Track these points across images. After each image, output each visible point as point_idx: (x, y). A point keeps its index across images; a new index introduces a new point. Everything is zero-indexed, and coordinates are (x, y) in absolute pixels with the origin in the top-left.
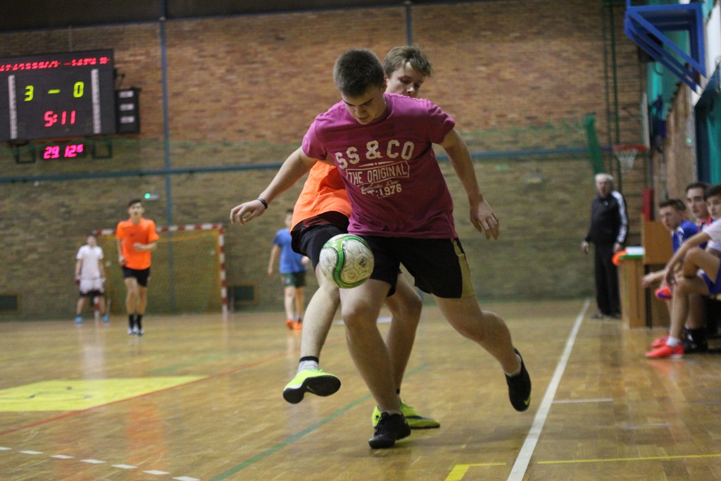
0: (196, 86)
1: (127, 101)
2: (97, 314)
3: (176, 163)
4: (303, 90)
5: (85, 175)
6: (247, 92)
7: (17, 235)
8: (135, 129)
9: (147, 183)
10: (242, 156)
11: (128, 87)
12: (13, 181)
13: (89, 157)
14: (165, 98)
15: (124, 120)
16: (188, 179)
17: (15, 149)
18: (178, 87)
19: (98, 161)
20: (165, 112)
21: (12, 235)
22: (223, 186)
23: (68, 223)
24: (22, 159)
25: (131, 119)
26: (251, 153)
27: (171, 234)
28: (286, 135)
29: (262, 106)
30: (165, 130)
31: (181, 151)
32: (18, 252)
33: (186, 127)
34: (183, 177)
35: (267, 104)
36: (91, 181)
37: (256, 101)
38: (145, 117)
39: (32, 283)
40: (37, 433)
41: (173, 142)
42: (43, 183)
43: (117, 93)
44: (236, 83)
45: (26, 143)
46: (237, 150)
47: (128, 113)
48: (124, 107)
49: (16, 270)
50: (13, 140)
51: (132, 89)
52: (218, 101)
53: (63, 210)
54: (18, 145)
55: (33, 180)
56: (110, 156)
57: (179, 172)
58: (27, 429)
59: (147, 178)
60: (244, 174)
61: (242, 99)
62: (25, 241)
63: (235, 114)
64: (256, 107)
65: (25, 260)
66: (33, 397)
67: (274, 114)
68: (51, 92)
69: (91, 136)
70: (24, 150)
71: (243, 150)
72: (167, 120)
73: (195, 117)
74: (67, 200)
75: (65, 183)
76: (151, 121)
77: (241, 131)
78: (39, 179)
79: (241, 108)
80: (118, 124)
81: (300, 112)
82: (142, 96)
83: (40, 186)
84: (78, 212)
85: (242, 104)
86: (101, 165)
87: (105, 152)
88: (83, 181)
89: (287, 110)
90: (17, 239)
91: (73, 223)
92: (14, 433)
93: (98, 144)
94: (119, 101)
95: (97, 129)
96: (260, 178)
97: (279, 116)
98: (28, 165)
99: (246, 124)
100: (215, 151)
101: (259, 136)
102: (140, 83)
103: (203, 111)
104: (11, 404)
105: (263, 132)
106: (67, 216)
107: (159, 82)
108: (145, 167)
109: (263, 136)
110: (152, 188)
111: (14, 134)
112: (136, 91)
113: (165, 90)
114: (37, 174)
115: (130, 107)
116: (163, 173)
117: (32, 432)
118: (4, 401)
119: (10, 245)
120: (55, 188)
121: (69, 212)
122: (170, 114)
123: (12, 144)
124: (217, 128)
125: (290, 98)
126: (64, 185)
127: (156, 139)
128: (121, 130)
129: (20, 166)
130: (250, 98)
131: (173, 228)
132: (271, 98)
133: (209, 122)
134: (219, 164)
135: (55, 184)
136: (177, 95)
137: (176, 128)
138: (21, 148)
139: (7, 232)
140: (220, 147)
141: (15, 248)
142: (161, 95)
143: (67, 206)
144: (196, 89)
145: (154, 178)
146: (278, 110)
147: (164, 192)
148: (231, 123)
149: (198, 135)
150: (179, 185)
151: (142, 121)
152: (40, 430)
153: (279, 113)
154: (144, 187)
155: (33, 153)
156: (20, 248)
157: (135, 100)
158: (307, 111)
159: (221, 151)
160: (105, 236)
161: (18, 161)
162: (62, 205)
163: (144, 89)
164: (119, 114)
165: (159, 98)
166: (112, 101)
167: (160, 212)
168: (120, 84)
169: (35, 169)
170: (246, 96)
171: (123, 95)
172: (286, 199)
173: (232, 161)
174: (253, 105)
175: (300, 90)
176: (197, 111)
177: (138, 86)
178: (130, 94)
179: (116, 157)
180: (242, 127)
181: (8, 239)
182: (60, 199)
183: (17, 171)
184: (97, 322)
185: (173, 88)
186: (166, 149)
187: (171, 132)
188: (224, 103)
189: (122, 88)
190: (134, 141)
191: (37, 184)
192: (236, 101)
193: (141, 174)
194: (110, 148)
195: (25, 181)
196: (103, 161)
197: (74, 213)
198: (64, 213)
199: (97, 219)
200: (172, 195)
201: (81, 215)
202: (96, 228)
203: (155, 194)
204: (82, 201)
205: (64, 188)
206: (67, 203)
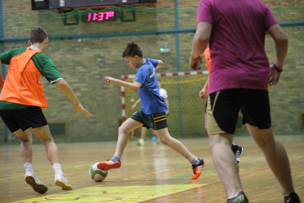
3: (183, 25)
5: (115, 34)
9: (162, 40)
12: (62, 38)
13: (119, 21)
17: (63, 14)
19: (125, 24)
23: (103, 70)
24: (68, 22)
27: (180, 78)
31: (187, 15)
36: (120, 38)
41: (181, 9)
42: (84, 40)
45: (71, 10)
49: (64, 105)
53: (99, 60)
54: (65, 12)
55: (77, 37)
56: (134, 20)
57: (185, 32)
59: (162, 36)
69: (121, 5)
70: (70, 15)
74: (102, 53)
75: (101, 40)
78: (81, 37)
83: (82, 42)
84: (110, 62)
86: (127, 26)
87: (130, 17)
88: (114, 38)
93: (125, 10)
98: (73, 26)
106: (102, 64)
108: (160, 28)
110: (166, 43)
111: (62, 3)
114: (80, 33)
116: (174, 32)
120: (93, 44)
121: (104, 62)
123: (60, 10)
127: (169, 7)
129: (67, 27)
131: (181, 74)
135: (93, 41)
138: (68, 13)
143: (102, 57)
145: (167, 36)
147: (174, 47)
150: (185, 41)
154: (159, 42)
155: (76, 18)
161: (66, 24)
162: (99, 56)
167: (171, 61)
179: (139, 20)
182: (97, 52)
183: (66, 31)
186: (176, 14)
187: (179, 1)
190: (152, 8)
191: (80, 40)
193: (157, 33)
194: (134, 13)
195: (71, 38)
196: (129, 23)
197: (107, 62)
198: (100, 62)
199: (124, 66)
200: (181, 49)
201: (112, 64)
202: (124, 74)
203: (167, 48)
204: (114, 53)
205: (100, 43)
206: (103, 55)
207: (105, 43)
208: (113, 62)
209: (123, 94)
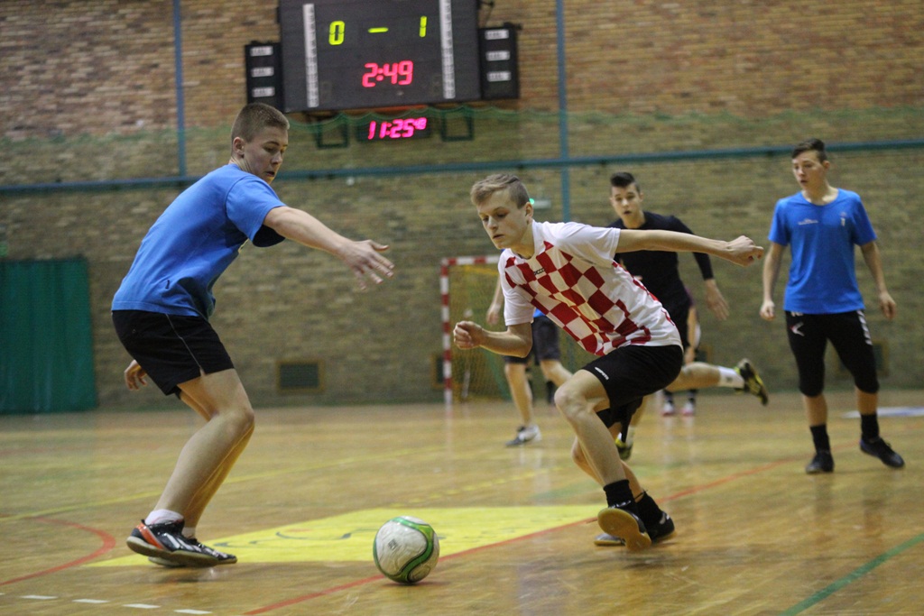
0: (612, 20)
1: (498, 44)
2: (448, 395)
3: (579, 149)
4: (791, 26)
5: (429, 167)
6: (695, 31)
7: (319, 264)
8: (511, 93)
9: (531, 181)
10: (689, 137)
11: (499, 23)
12: (312, 177)
13: (437, 138)
14: (560, 40)
15: (493, 77)
16: (598, 173)
17: (315, 124)
18: (582, 22)
19: (450, 145)
20: (561, 65)
21: (311, 265)
22: (655, 186)
23: (401, 245)
24: (326, 141)
25: (505, 76)
26: (703, 131)
28: (760, 101)
29: (721, 54)
30: (560, 94)
31: (587, 127)
32: (320, 293)
33: (594, 88)
34: (590, 170)
35: (729, 50)
36: (439, 176)
37: (712, 44)
38: (526, 70)
39: (342, 343)
40: (357, 598)
41: (573, 113)
42: (360, 179)
43: (481, 32)
44: (677, 16)
45: (333, 114)
46: (678, 127)
47: (500, 66)
48: (493, 56)
49: (316, 322)
50: (314, 109)
51: (507, 26)
52: (650, 45)
53: (393, 224)
54: (320, 119)
55: (345, 175)
56: (470, 137)
57: (583, 163)
58: (340, 592)
59: (531, 172)
60: (691, 166)
61: (688, 42)
62: (331, 275)
63: (677, 68)
64: (712, 56)
65: (331, 306)
66: (347, 536)
67: (741, 66)
68: (373, 31)
69: (441, 104)
70: (329, 125)
71: (690, 127)
72: (563, 76)
73: (611, 72)
74: (399, 208)
75: (398, 180)
76: (537, 78)
77: (685, 95)
78: (355, 174)
79: (686, 57)
80: (483, 83)
81: (785, 64)
82: (522, 37)
83: (355, 185)
84: (416, 228)
85: (687, 49)
86: (456, 151)
87: (462, 130)
88: (427, 176)
89: (762, 61)
90: (319, 271)
91: (410, 245)
92: (317, 599)
93: (450, 116)
94: (484, 46)
95: (449, 92)
96: (716, 172)
97: (749, 70)
98: (334, 151)
99: (696, 83)
100: (644, 129)
101: (714, 104)
102: (519, 16)
103: (624, 62)
104: (312, 547)
105: (722, 97)
106: (399, 234)
107: (551, 14)
108: (527, 154)
109: (722, 103)
110: (540, 188)
111: (313, 101)
112: (513, 29)
113: (560, 28)
114: (350, 165)
115: (504, 55)
116: (557, 165)
117: (348, 597)
118: (300, 543)
119: (308, 281)
120: (380, 188)
121: (402, 229)
122: (568, 67)
123: (309, 115)
124: (646, 90)
125: (768, 40)
126: (395, 183)
127: (546, 109)
128: (488, 93)
129: (323, 152)
130: (702, 41)
132: (736, 39)
133: (634, 80)
134: (649, 150)
135: (379, 182)
136: (579, 35)
137: (579, 91)
138: (325, 122)
139: (301, 260)
140: (651, 121)
141: (315, 286)
142: (553, 35)
143: (400, 219)
144: (611, 26)
145: (543, 173)
146: (748, 60)
147: (558, 196)
148: (670, 83)
149: (614, 102)
150: (583, 184)
151: (522, 79)
152: (361, 594)
153: (750, 65)
155: (344, 132)
156: (322, 286)
157: (511, 44)
158: (795, 62)
159: (651, 129)
160: (462, 266)
161: (320, 146)
162: (392, 216)
163: (525, 26)
164: (485, 66)
165: (551, 41)
166: (474, 44)
168: (488, 18)
169: (348, 158)
170: (695, 36)
171: (491, 35)
172: (761, 209)
173: (670, 145)
174: (707, 52)
175: (783, 26)
176: (613, 62)
177: (515, 21)
178: (503, 34)
179: (481, 138)
180: (687, 89)
181: (304, 272)
182: (389, 206)
183: (320, 160)
184: (448, 408)
185: (573, 23)
186: (562, 125)
187: (569, 97)
188: (658, 48)
189: (489, 24)
190: (510, 112)
191: (350, 181)
192: (679, 44)
193: (521, 167)
194: (470, 123)
195: (331, 176)
196: (459, 144)
197: (410, 229)
198: (395, 229)
199: (449, 238)
200: (573, 201)
201: (422, 233)
202: (448, 255)
203: (543, 198)
204: (425, 210)
205: (395, 188)
206: (400, 213)
207: (406, 187)
208: (424, 229)
209: (446, 299)
